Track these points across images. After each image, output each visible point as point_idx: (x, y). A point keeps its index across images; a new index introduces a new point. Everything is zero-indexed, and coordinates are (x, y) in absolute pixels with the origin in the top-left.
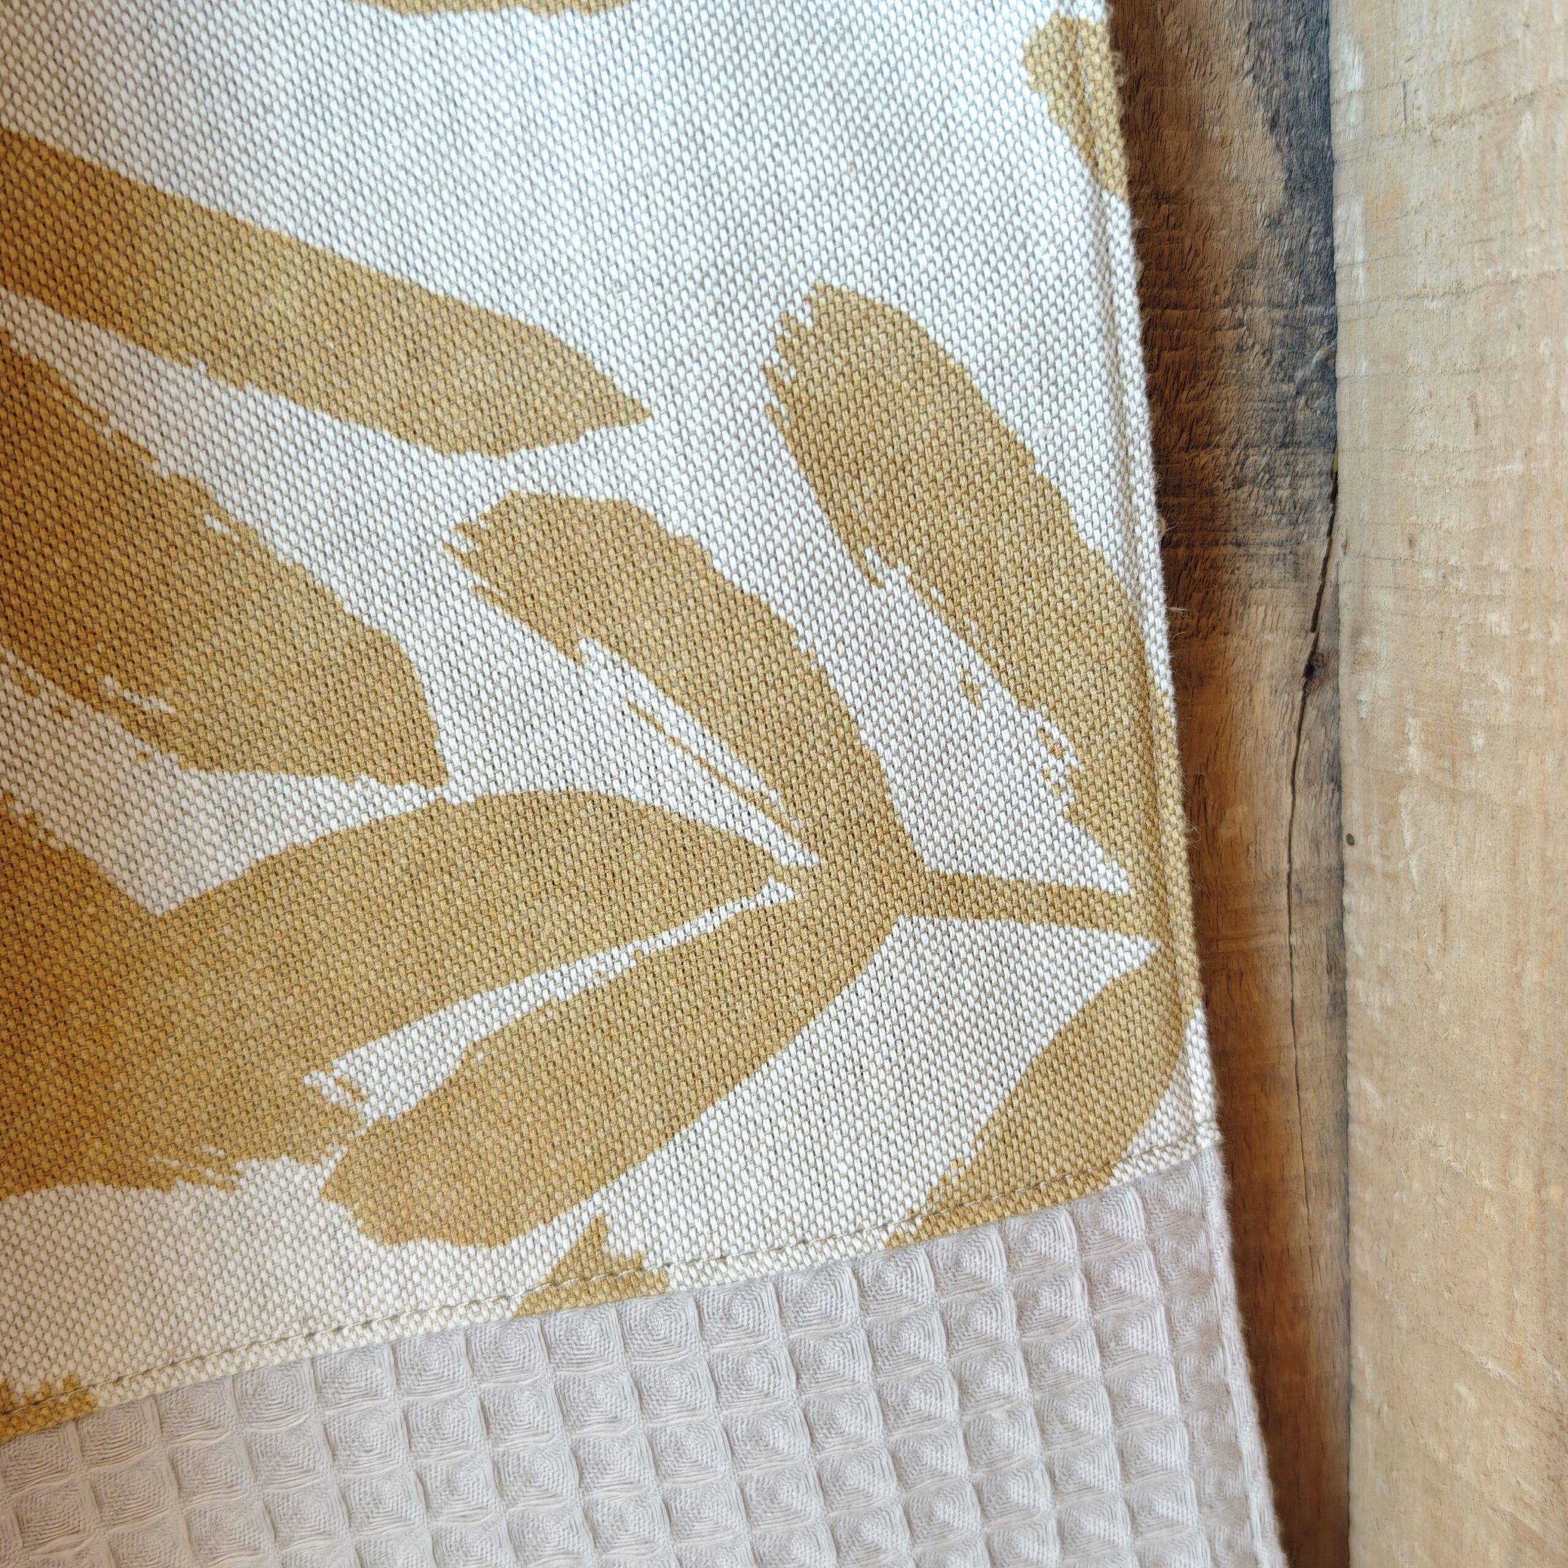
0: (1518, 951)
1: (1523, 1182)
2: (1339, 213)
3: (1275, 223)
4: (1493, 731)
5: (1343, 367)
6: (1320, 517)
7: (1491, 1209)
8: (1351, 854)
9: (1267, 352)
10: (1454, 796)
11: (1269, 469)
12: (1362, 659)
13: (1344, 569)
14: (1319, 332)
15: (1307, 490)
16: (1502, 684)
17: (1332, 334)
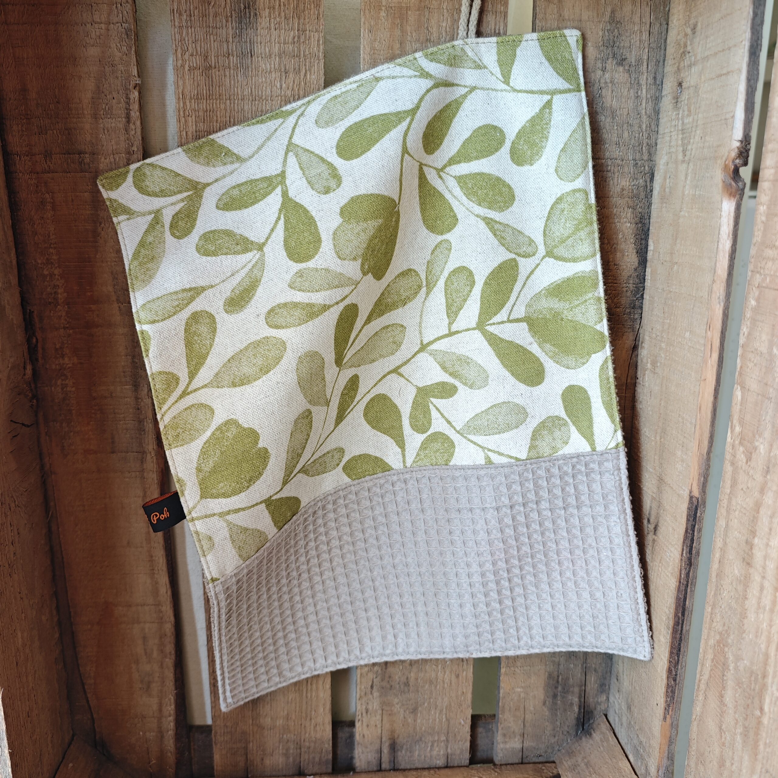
0: (661, 399)
1: (658, 438)
2: (647, 270)
3: (635, 270)
4: (661, 363)
5: (645, 296)
6: (638, 321)
7: (653, 443)
8: (638, 381)
9: (632, 292)
10: (654, 373)
11: (630, 312)
12: (642, 348)
13: (641, 331)
14: (642, 289)
15: (636, 316)
16: (663, 356)
17: (644, 289)
